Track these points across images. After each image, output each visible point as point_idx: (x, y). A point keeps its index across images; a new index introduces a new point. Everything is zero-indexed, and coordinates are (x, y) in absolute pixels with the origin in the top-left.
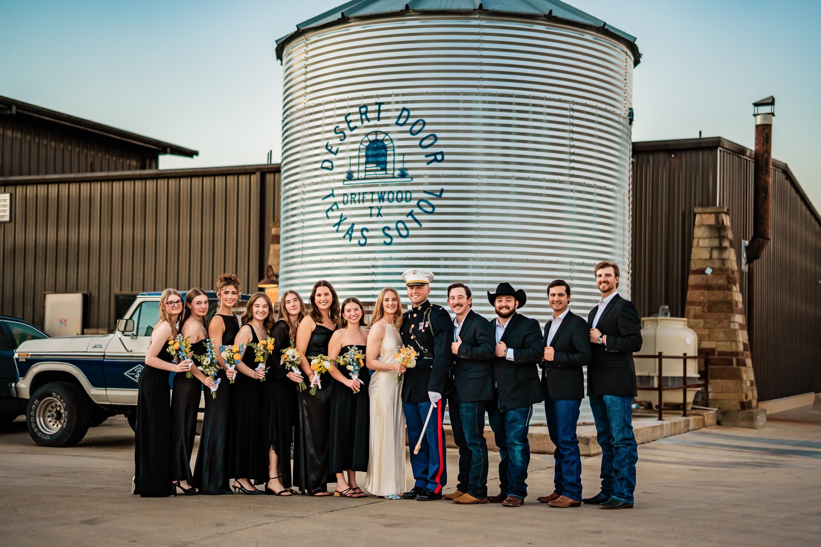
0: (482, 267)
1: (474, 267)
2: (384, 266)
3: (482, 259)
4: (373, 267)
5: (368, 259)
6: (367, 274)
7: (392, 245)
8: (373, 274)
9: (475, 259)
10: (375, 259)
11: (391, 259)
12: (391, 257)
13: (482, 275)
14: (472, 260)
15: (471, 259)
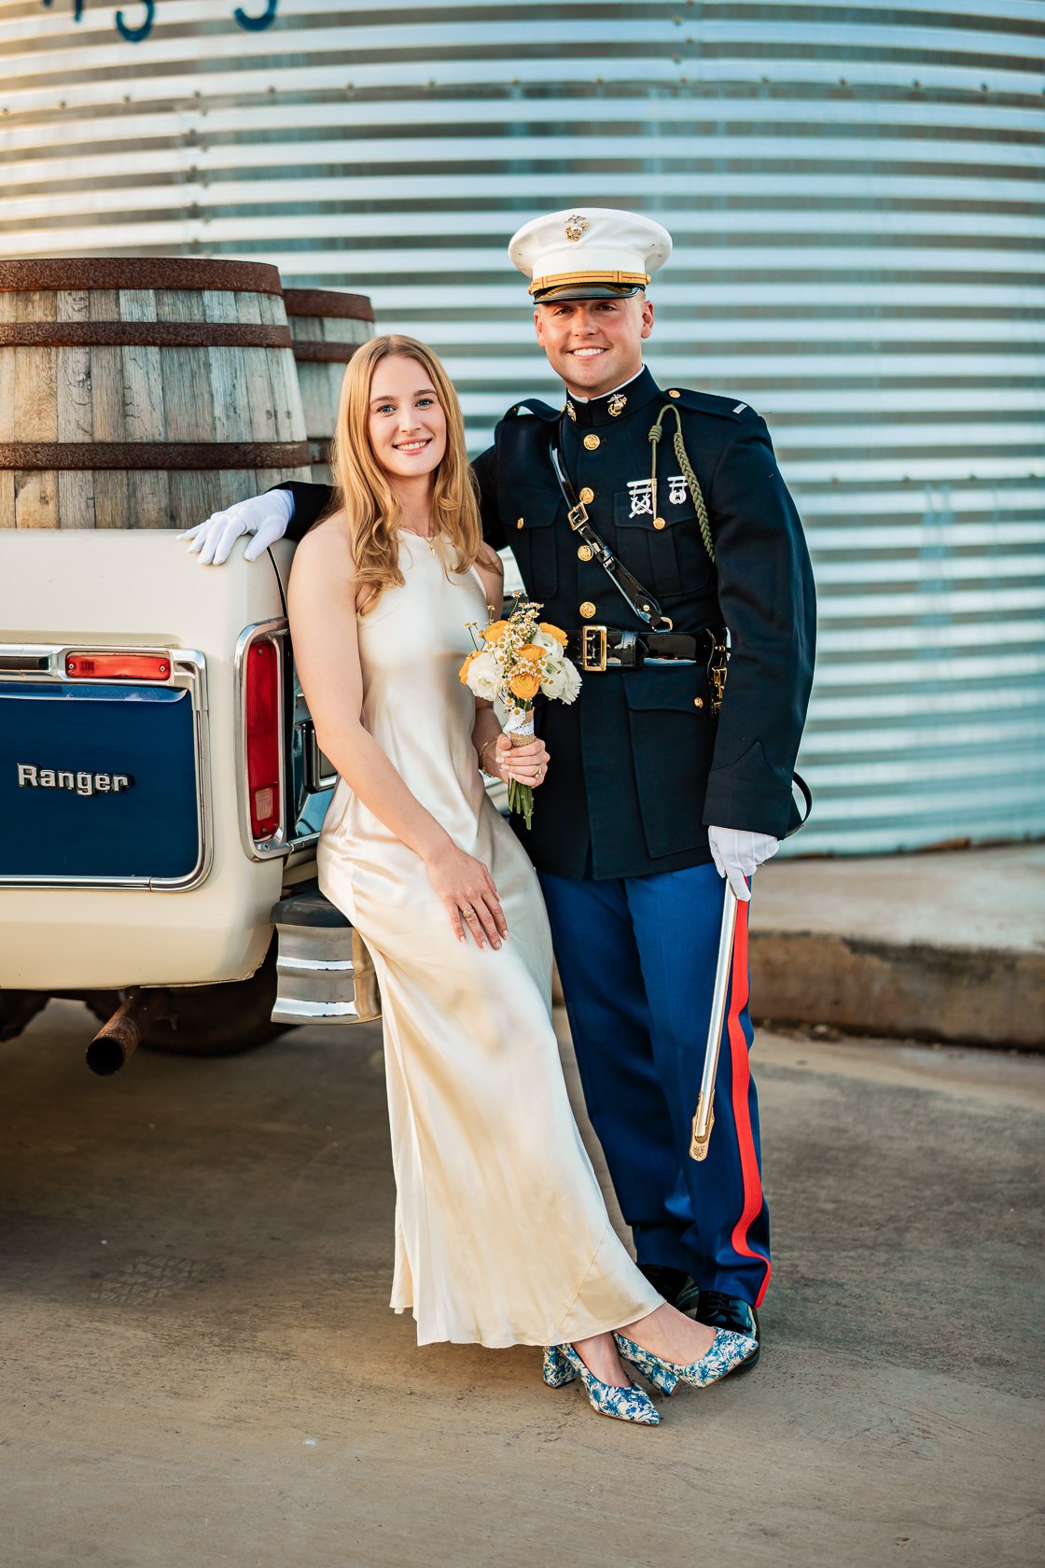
0: (706, 129)
1: (672, 129)
2: (241, 138)
3: (705, 90)
4: (192, 140)
5: (164, 106)
6: (165, 179)
7: (277, 29)
8: (193, 176)
9: (672, 89)
10: (197, 103)
11: (272, 98)
12: (272, 91)
13: (705, 166)
14: (661, 96)
15: (653, 91)
